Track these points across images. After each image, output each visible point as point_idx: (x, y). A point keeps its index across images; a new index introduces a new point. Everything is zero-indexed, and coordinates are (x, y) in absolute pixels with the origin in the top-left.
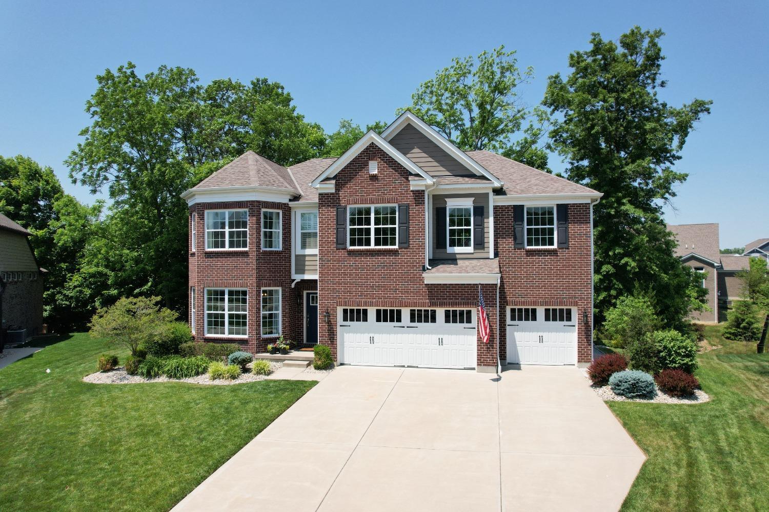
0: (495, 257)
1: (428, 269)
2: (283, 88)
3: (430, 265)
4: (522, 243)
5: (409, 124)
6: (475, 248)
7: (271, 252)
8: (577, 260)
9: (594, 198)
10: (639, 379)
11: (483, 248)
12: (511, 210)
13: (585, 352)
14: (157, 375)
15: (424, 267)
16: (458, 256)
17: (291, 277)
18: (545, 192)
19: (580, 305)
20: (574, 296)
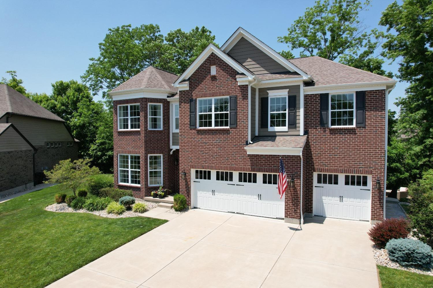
0: (304, 135)
1: (250, 143)
2: (210, 32)
3: (251, 141)
4: (327, 123)
5: (243, 38)
6: (289, 128)
7: (154, 131)
8: (372, 137)
9: (389, 85)
10: (414, 250)
11: (295, 127)
12: (318, 98)
13: (378, 212)
14: (81, 208)
15: (247, 142)
16: (277, 134)
17: (169, 147)
18: (346, 82)
19: (374, 174)
20: (369, 166)
